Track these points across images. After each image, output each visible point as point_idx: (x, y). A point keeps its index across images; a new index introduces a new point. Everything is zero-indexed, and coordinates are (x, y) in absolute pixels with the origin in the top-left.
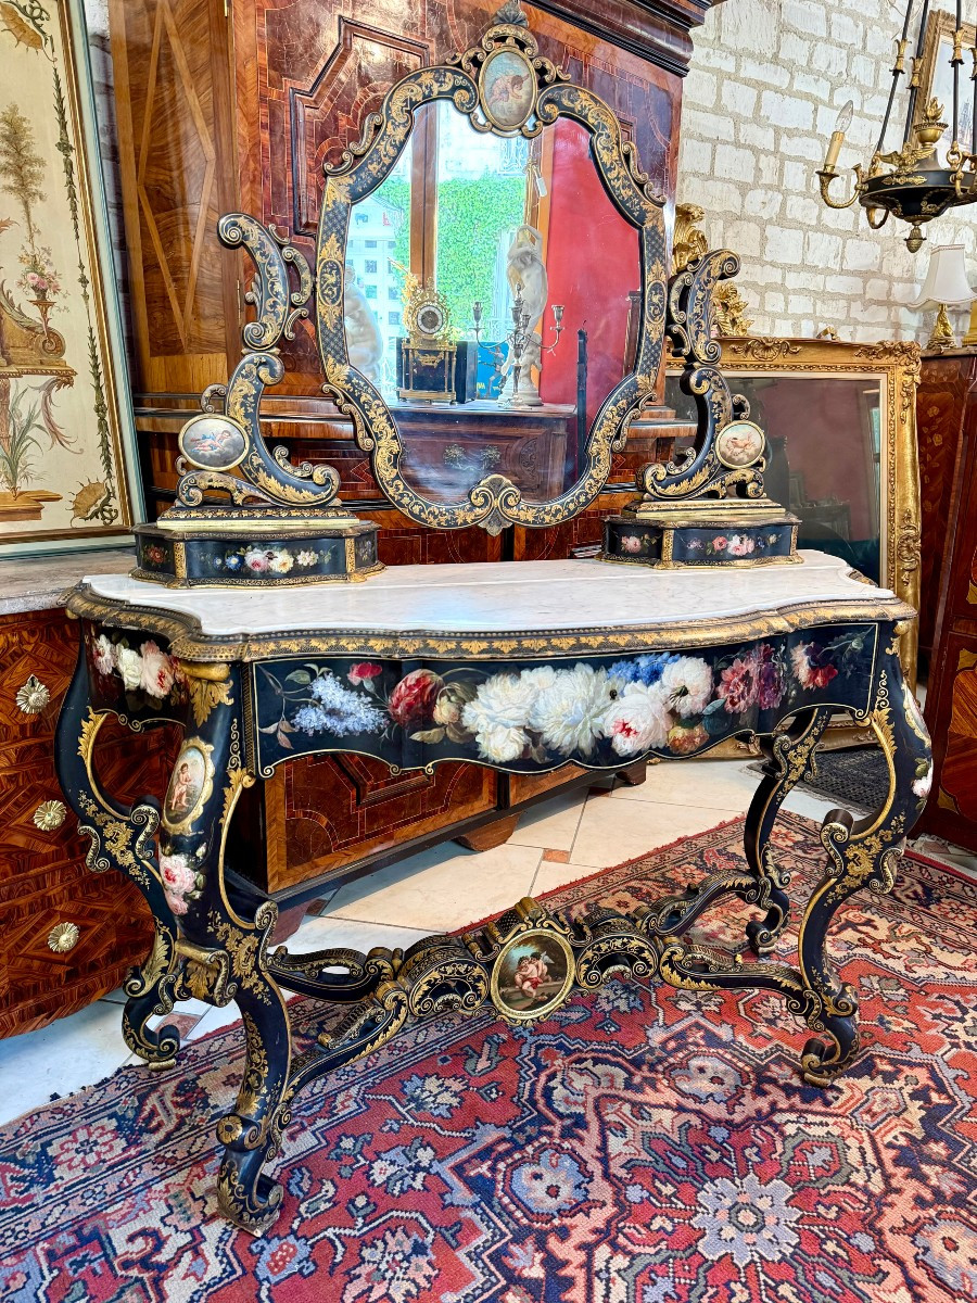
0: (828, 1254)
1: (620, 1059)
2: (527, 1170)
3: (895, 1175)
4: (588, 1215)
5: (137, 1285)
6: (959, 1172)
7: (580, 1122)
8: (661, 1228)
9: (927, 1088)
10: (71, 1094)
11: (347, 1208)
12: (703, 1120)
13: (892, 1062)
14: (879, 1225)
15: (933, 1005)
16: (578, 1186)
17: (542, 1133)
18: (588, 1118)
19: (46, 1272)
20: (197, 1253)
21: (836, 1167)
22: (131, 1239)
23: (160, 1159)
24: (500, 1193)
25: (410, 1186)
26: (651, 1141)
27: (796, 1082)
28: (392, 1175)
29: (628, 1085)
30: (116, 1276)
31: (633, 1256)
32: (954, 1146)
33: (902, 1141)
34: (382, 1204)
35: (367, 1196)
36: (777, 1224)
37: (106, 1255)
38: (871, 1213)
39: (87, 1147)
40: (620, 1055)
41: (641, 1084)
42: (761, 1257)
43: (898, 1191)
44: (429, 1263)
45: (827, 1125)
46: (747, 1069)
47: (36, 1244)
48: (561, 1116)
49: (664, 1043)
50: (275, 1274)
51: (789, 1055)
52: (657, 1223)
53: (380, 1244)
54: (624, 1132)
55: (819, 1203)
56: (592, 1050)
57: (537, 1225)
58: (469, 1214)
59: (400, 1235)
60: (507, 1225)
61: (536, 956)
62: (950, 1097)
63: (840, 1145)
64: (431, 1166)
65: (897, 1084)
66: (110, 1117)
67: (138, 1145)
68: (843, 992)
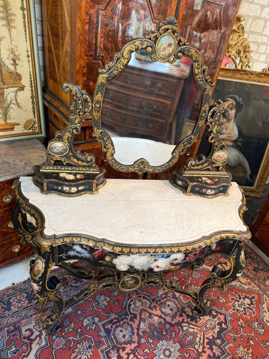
1: (150, 298)
2: (119, 329)
3: (206, 347)
4: (130, 345)
5: (26, 344)
6: (221, 349)
7: (135, 316)
8: (147, 352)
9: (222, 322)
10: (17, 284)
11: (76, 332)
12: (165, 322)
13: (217, 312)
15: (233, 295)
16: (130, 336)
17: (125, 318)
18: (137, 316)
19: (6, 337)
20: (40, 338)
21: (192, 343)
22: (26, 331)
23: (35, 309)
24: (112, 335)
25: (91, 328)
26: (151, 325)
27: (190, 314)
28: (88, 324)
29: (150, 307)
30: (22, 340)
32: (223, 342)
33: (211, 338)
34: (84, 332)
35: (81, 329)
36: (174, 356)
37: (20, 334)
38: (196, 357)
39: (19, 301)
40: (150, 297)
41: (153, 307)
43: (205, 352)
44: (92, 351)
45: (194, 329)
46: (180, 307)
47: (5, 328)
48: (131, 314)
49: (162, 295)
50: (57, 347)
51: (191, 305)
52: (146, 350)
53: (81, 343)
54: (145, 321)
55: (185, 352)
56: (144, 294)
57: (118, 346)
58: (103, 339)
59: (87, 342)
60: (111, 344)
61: (132, 280)
62: (227, 326)
63: (196, 335)
64: (97, 323)
65: (216, 319)
66: (26, 293)
67: (31, 303)
68: (207, 303)
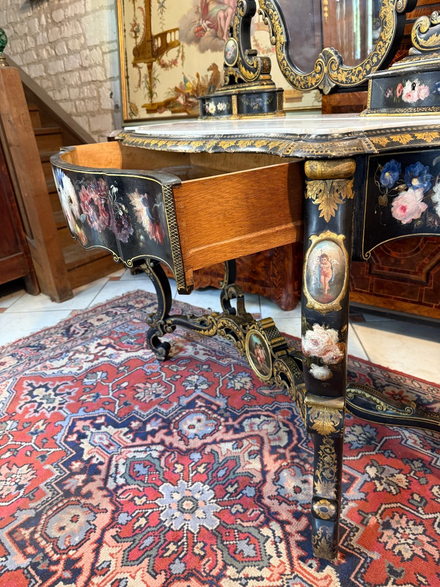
0: (168, 545)
1: (295, 442)
2: (203, 417)
4: (180, 440)
7: (238, 430)
8: (176, 468)
11: (174, 375)
12: (257, 484)
14: (192, 579)
16: (196, 435)
17: (227, 418)
18: (242, 433)
24: (188, 411)
25: (187, 386)
26: (235, 462)
28: (192, 381)
29: (274, 448)
31: (159, 459)
34: (178, 382)
35: (180, 378)
36: (185, 520)
38: (203, 576)
40: (299, 442)
41: (278, 453)
42: (162, 511)
44: (152, 399)
45: (279, 557)
48: (240, 423)
52: (179, 467)
53: (160, 386)
54: (237, 448)
55: (205, 545)
56: (298, 430)
57: (172, 425)
59: (164, 390)
63: (261, 564)
64: (199, 389)
